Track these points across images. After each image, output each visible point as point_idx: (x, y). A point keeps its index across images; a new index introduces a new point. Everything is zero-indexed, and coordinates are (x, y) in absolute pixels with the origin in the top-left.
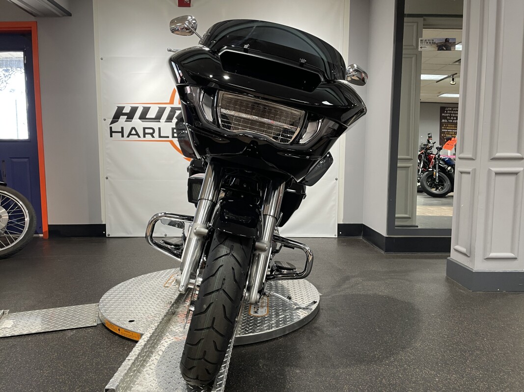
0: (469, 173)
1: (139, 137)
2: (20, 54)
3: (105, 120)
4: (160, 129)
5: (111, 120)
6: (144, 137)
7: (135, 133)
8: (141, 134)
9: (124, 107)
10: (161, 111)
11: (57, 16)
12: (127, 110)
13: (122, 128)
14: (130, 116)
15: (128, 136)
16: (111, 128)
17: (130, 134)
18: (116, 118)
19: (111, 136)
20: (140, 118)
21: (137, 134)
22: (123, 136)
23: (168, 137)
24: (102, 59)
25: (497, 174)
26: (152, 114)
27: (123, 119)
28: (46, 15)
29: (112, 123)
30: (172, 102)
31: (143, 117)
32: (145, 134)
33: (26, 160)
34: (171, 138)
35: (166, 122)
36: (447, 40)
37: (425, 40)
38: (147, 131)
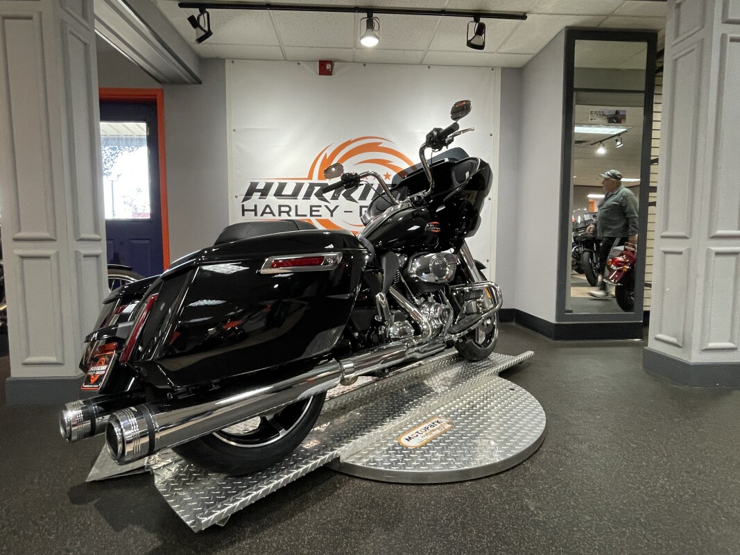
0: (680, 253)
1: (274, 215)
2: (143, 125)
3: (236, 197)
4: (296, 206)
5: (243, 197)
6: (280, 215)
7: (269, 211)
8: (276, 212)
9: (258, 183)
10: (298, 188)
11: (185, 83)
12: (261, 186)
13: (256, 206)
14: (264, 193)
15: (262, 215)
16: (243, 206)
17: (264, 213)
18: (249, 194)
19: (243, 215)
20: (275, 195)
21: (272, 213)
22: (256, 215)
23: (305, 216)
24: (234, 130)
25: (718, 254)
26: (288, 190)
27: (256, 195)
28: (175, 81)
29: (245, 200)
30: (310, 177)
31: (278, 194)
32: (280, 212)
33: (147, 242)
34: (308, 217)
35: (303, 199)
36: (617, 112)
37: (596, 112)
38: (283, 209)
